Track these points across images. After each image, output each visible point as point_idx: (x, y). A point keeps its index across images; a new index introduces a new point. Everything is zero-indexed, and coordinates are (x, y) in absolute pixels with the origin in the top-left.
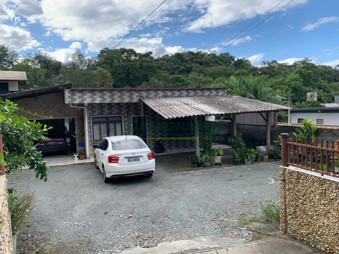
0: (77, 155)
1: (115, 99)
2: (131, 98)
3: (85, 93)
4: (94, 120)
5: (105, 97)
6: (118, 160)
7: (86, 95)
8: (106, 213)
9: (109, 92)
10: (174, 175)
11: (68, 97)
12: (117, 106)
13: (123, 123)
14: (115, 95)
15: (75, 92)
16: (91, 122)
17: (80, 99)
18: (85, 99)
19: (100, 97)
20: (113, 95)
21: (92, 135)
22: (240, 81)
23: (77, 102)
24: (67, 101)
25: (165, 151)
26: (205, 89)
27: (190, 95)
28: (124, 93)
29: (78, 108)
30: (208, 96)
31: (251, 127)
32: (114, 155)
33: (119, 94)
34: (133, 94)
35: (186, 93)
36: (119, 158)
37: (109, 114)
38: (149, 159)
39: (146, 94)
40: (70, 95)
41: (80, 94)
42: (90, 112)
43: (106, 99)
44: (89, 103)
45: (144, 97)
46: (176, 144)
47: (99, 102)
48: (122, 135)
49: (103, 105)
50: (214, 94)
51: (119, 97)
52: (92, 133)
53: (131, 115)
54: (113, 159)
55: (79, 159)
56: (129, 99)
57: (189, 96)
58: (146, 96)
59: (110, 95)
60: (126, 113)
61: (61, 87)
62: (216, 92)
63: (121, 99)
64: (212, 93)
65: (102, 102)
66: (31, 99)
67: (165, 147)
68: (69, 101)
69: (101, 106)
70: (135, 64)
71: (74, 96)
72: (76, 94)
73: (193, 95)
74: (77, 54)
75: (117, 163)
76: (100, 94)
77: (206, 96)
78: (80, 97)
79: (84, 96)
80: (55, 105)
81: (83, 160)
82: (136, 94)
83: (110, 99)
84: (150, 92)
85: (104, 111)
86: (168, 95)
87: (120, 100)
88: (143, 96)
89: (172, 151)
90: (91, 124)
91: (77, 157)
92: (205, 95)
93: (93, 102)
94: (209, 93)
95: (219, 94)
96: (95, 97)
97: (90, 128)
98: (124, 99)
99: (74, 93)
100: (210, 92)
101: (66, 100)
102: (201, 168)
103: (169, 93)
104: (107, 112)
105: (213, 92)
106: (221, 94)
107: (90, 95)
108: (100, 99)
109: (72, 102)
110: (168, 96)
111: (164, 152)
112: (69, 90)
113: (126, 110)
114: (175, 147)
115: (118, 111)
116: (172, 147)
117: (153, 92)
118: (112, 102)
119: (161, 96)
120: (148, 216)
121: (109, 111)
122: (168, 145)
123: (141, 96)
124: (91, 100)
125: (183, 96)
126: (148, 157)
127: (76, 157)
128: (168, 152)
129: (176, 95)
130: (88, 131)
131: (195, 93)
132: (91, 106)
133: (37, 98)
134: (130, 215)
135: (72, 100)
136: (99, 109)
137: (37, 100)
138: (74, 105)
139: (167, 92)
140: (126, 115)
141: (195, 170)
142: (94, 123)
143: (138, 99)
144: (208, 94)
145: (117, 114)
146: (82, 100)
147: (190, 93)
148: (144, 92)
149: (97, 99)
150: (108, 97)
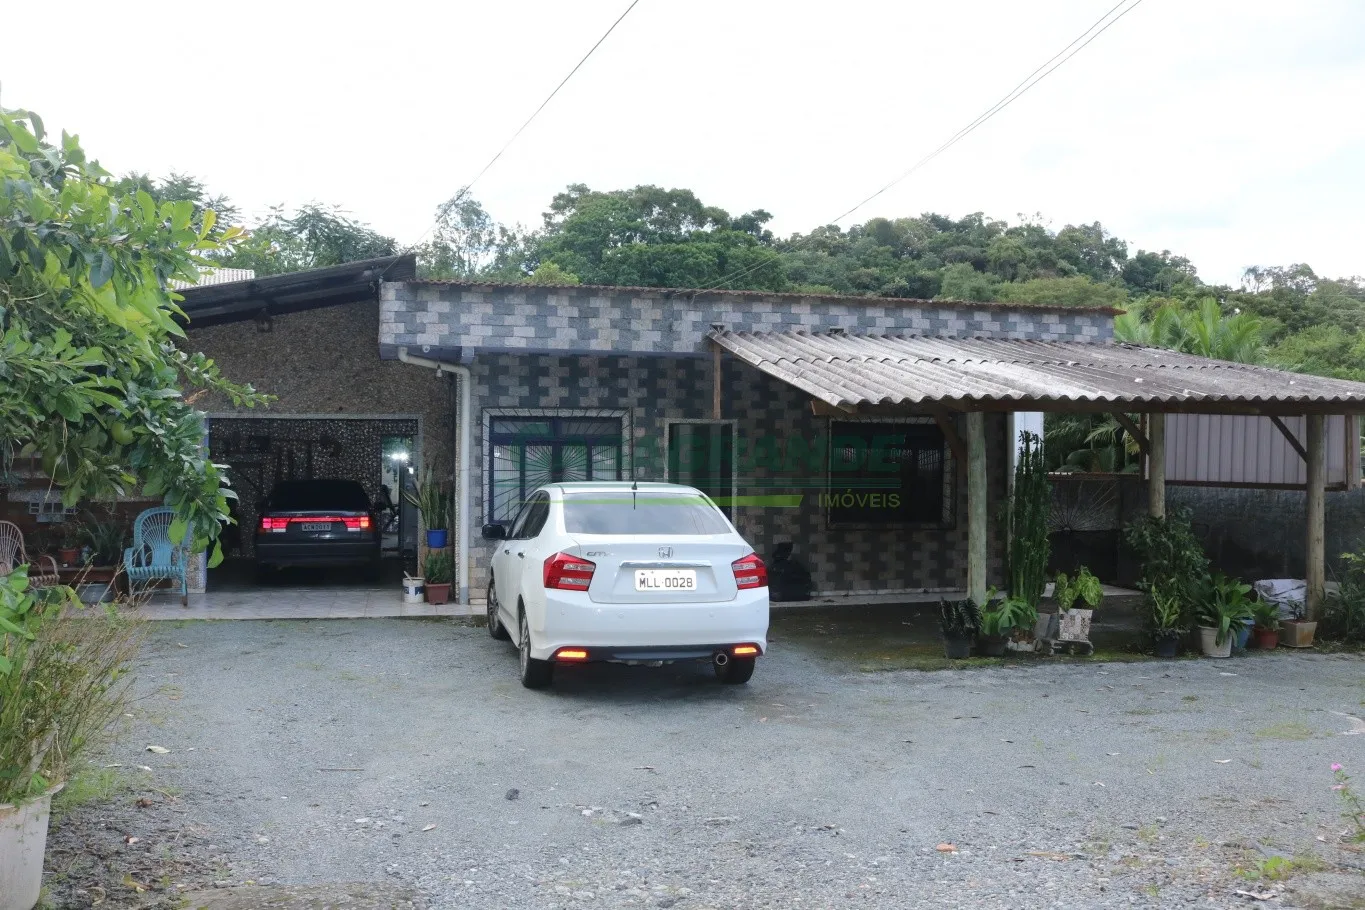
0: (418, 583)
1: (594, 334)
2: (669, 331)
3: (467, 298)
4: (500, 429)
5: (552, 322)
6: (589, 575)
7: (470, 312)
8: (513, 795)
9: (572, 301)
10: (857, 683)
11: (392, 315)
12: (605, 372)
13: (626, 449)
14: (595, 313)
15: (424, 296)
16: (486, 436)
17: (445, 329)
18: (466, 330)
19: (531, 320)
20: (585, 316)
21: (486, 497)
23: (428, 339)
24: (390, 332)
25: (813, 594)
26: (1015, 309)
27: (943, 332)
28: (639, 310)
29: (434, 371)
30: (1028, 341)
31: (1225, 494)
33: (616, 314)
34: (680, 312)
35: (926, 324)
36: (594, 564)
37: (565, 403)
38: (740, 587)
39: (737, 317)
40: (404, 309)
41: (445, 307)
42: (484, 390)
43: (554, 329)
44: (480, 344)
45: (729, 327)
46: (866, 566)
47: (522, 344)
49: (543, 362)
50: (1056, 337)
51: (614, 324)
52: (486, 488)
53: (662, 414)
55: (426, 600)
56: (657, 336)
57: (940, 337)
58: (736, 326)
59: (575, 313)
60: (641, 403)
61: (367, 273)
62: (1063, 329)
63: (621, 336)
64: (1047, 331)
65: (538, 345)
66: (247, 327)
67: (814, 577)
68: (397, 336)
69: (533, 364)
70: (694, 250)
71: (419, 314)
72: (429, 305)
73: (960, 332)
74: (456, 206)
75: (586, 589)
76: (531, 310)
77: (1017, 340)
78: (443, 318)
79: (462, 315)
80: (341, 357)
81: (440, 607)
82: (693, 316)
83: (573, 333)
84: (756, 308)
85: (545, 392)
86: (838, 327)
87: (616, 338)
88: (722, 327)
89: (847, 596)
90: (486, 444)
91: (418, 590)
92: (1012, 335)
93: (496, 344)
94: (1031, 328)
95: (1078, 338)
96: (509, 320)
97: (479, 462)
98: (637, 335)
99: (419, 299)
100: (1038, 324)
101: (384, 328)
102: (993, 660)
103: (845, 319)
104: (557, 393)
105: (1053, 328)
106: (1088, 339)
107: (489, 309)
108: (531, 332)
109: (408, 339)
110: (842, 330)
111: (808, 598)
112: (399, 285)
113: (643, 392)
115: (605, 392)
116: (848, 576)
117: (768, 308)
118: (582, 346)
119: (808, 328)
120: (728, 822)
121: (564, 392)
122: (831, 567)
123: (715, 327)
124: (489, 331)
125: (913, 337)
126: (738, 574)
127: (412, 590)
129: (879, 331)
130: (470, 476)
131: (969, 325)
132: (492, 364)
133: (270, 322)
134: (633, 815)
135: (409, 332)
136: (523, 381)
137: (270, 330)
138: (415, 351)
139: (834, 311)
140: (640, 412)
141: (964, 668)
142: (496, 441)
143: (698, 337)
144: (1027, 334)
145: (601, 407)
146: (454, 334)
147: (945, 325)
148: (729, 308)
149: (517, 331)
150: (565, 322)
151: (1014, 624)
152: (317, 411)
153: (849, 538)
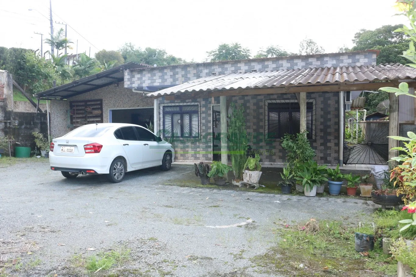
1: (177, 79)
3: (144, 73)
5: (166, 77)
7: (145, 76)
9: (171, 70)
11: (127, 79)
13: (199, 115)
14: (177, 73)
16: (161, 112)
17: (139, 82)
18: (144, 82)
19: (160, 77)
20: (174, 75)
21: (162, 130)
23: (136, 85)
28: (190, 71)
33: (183, 73)
34: (202, 70)
39: (220, 70)
40: (129, 77)
41: (139, 76)
43: (166, 79)
44: (148, 86)
45: (217, 73)
47: (158, 84)
51: (183, 76)
53: (210, 103)
56: (195, 78)
58: (219, 73)
59: (172, 74)
60: (204, 100)
61: (121, 68)
63: (185, 79)
68: (128, 85)
71: (133, 78)
72: (135, 76)
76: (160, 74)
78: (139, 79)
79: (143, 78)
82: (206, 71)
83: (171, 80)
84: (226, 66)
86: (255, 70)
87: (183, 80)
88: (215, 73)
89: (272, 164)
90: (162, 115)
93: (151, 85)
95: (357, 64)
96: (154, 78)
97: (160, 120)
98: (189, 79)
99: (133, 74)
101: (125, 83)
103: (257, 66)
107: (149, 75)
109: (131, 86)
112: (128, 71)
114: (280, 158)
117: (230, 65)
118: (174, 83)
123: (213, 74)
124: (149, 81)
129: (269, 69)
135: (131, 84)
139: (253, 64)
140: (203, 103)
142: (165, 113)
145: (191, 102)
146: (141, 83)
147: (296, 64)
148: (217, 67)
149: (157, 81)
150: (169, 77)
153: (274, 144)
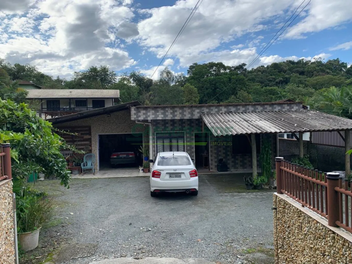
0: (142, 168)
1: (176, 116)
2: (192, 114)
3: (149, 110)
5: (167, 114)
6: (160, 175)
7: (150, 112)
8: (130, 224)
9: (171, 109)
10: (222, 196)
11: (133, 114)
12: (180, 123)
13: (185, 139)
14: (176, 111)
15: (140, 110)
16: (155, 137)
17: (145, 116)
18: (149, 116)
19: (162, 114)
20: (174, 112)
21: (156, 150)
22: (342, 92)
23: (141, 118)
24: (133, 117)
25: (228, 170)
26: (275, 104)
27: (257, 111)
28: (185, 110)
29: (143, 124)
30: (279, 111)
31: (331, 147)
32: (157, 170)
33: (181, 111)
34: (194, 110)
35: (253, 109)
36: (161, 173)
37: (171, 130)
38: (191, 177)
39: (208, 110)
40: (136, 112)
41: (144, 112)
42: (154, 127)
43: (167, 115)
44: (152, 119)
45: (205, 113)
47: (161, 119)
48: (184, 151)
49: (167, 121)
50: (286, 109)
51: (180, 113)
52: (156, 148)
53: (193, 131)
54: (156, 173)
55: (144, 172)
56: (190, 115)
57: (255, 112)
58: (207, 112)
59: (172, 111)
60: (188, 129)
61: (128, 105)
62: (288, 108)
63: (182, 116)
64: (284, 108)
65: (164, 118)
66: (105, 116)
67: (228, 166)
68: (135, 118)
69: (165, 122)
70: (223, 77)
71: (139, 113)
72: (141, 112)
73: (261, 110)
74: (165, 72)
75: (159, 178)
76: (162, 111)
77: (276, 111)
78: (144, 114)
79: (148, 113)
80: (126, 121)
81: (146, 174)
82: (197, 111)
83: (172, 116)
84: (212, 108)
85: (168, 127)
87: (181, 116)
88: (204, 113)
89: (237, 170)
90: (155, 139)
91: (142, 170)
92: (275, 110)
93: (155, 119)
94: (280, 108)
95: (293, 110)
96: (158, 114)
97: (154, 143)
98: (185, 115)
100: (282, 107)
101: (132, 116)
102: (257, 190)
103: (233, 109)
104: (170, 128)
106: (295, 110)
107: (153, 112)
108: (163, 116)
109: (137, 119)
110: (232, 112)
111: (227, 171)
112: (134, 107)
113: (189, 127)
114: (241, 166)
115: (180, 127)
116: (237, 166)
117: (214, 108)
118: (174, 118)
119: (224, 112)
120: (165, 232)
121: (172, 127)
122: (233, 164)
123: (203, 113)
124: (154, 116)
125: (249, 112)
126: (190, 174)
127: (141, 170)
128: (233, 171)
129: (240, 111)
130: (152, 146)
131: (263, 108)
132: (155, 122)
133: (110, 114)
134: (150, 229)
135: (137, 117)
136: (163, 125)
137: (110, 116)
138: (139, 121)
139: (230, 107)
140: (188, 131)
141: (249, 192)
142: (158, 138)
143: (199, 115)
144: (279, 109)
145: (179, 130)
146: (146, 117)
147: (257, 109)
148: (205, 108)
149: (160, 116)
150: (170, 113)
151: (261, 183)
152: (121, 132)
153: (237, 157)
